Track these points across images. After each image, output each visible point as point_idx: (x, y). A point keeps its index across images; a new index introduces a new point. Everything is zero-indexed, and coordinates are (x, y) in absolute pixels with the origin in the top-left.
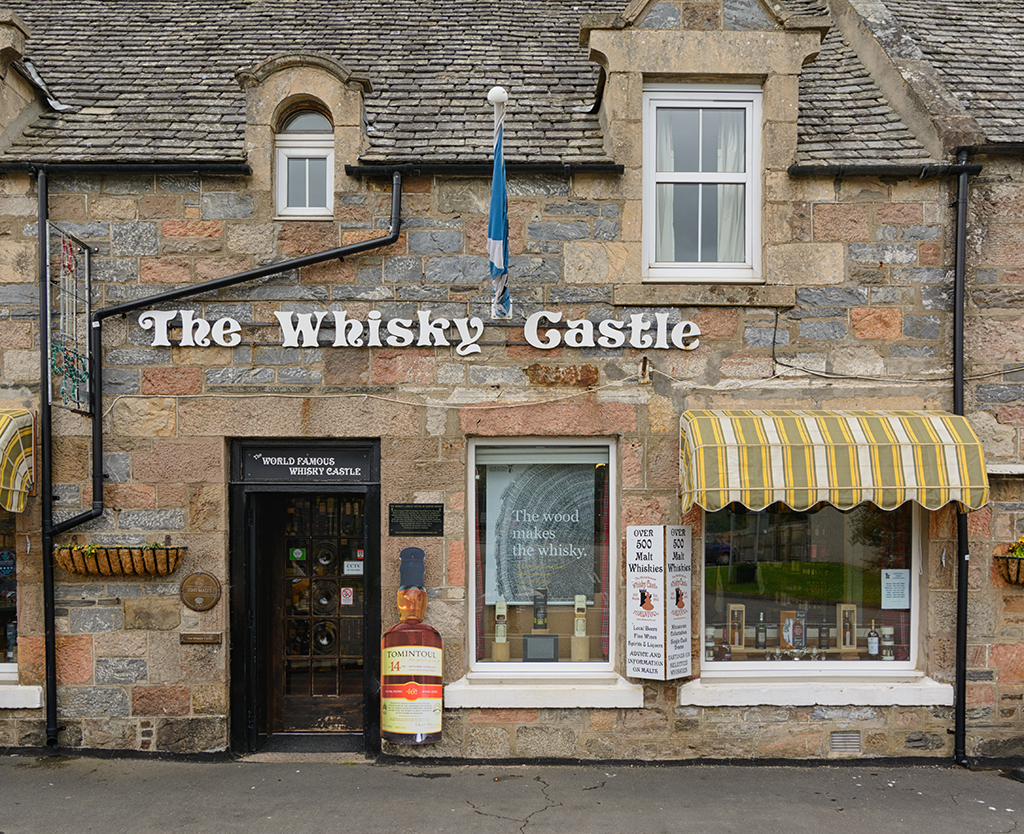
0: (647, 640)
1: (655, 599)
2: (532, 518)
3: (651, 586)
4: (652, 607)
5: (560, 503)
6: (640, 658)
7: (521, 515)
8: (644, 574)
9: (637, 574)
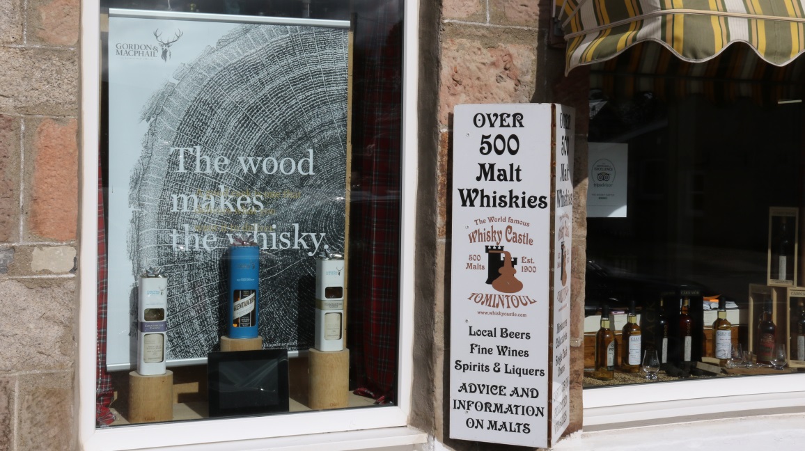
0: (504, 360)
1: (525, 269)
2: (215, 165)
3: (518, 239)
4: (518, 286)
5: (274, 133)
6: (484, 398)
7: (190, 159)
8: (498, 212)
9: (478, 211)
